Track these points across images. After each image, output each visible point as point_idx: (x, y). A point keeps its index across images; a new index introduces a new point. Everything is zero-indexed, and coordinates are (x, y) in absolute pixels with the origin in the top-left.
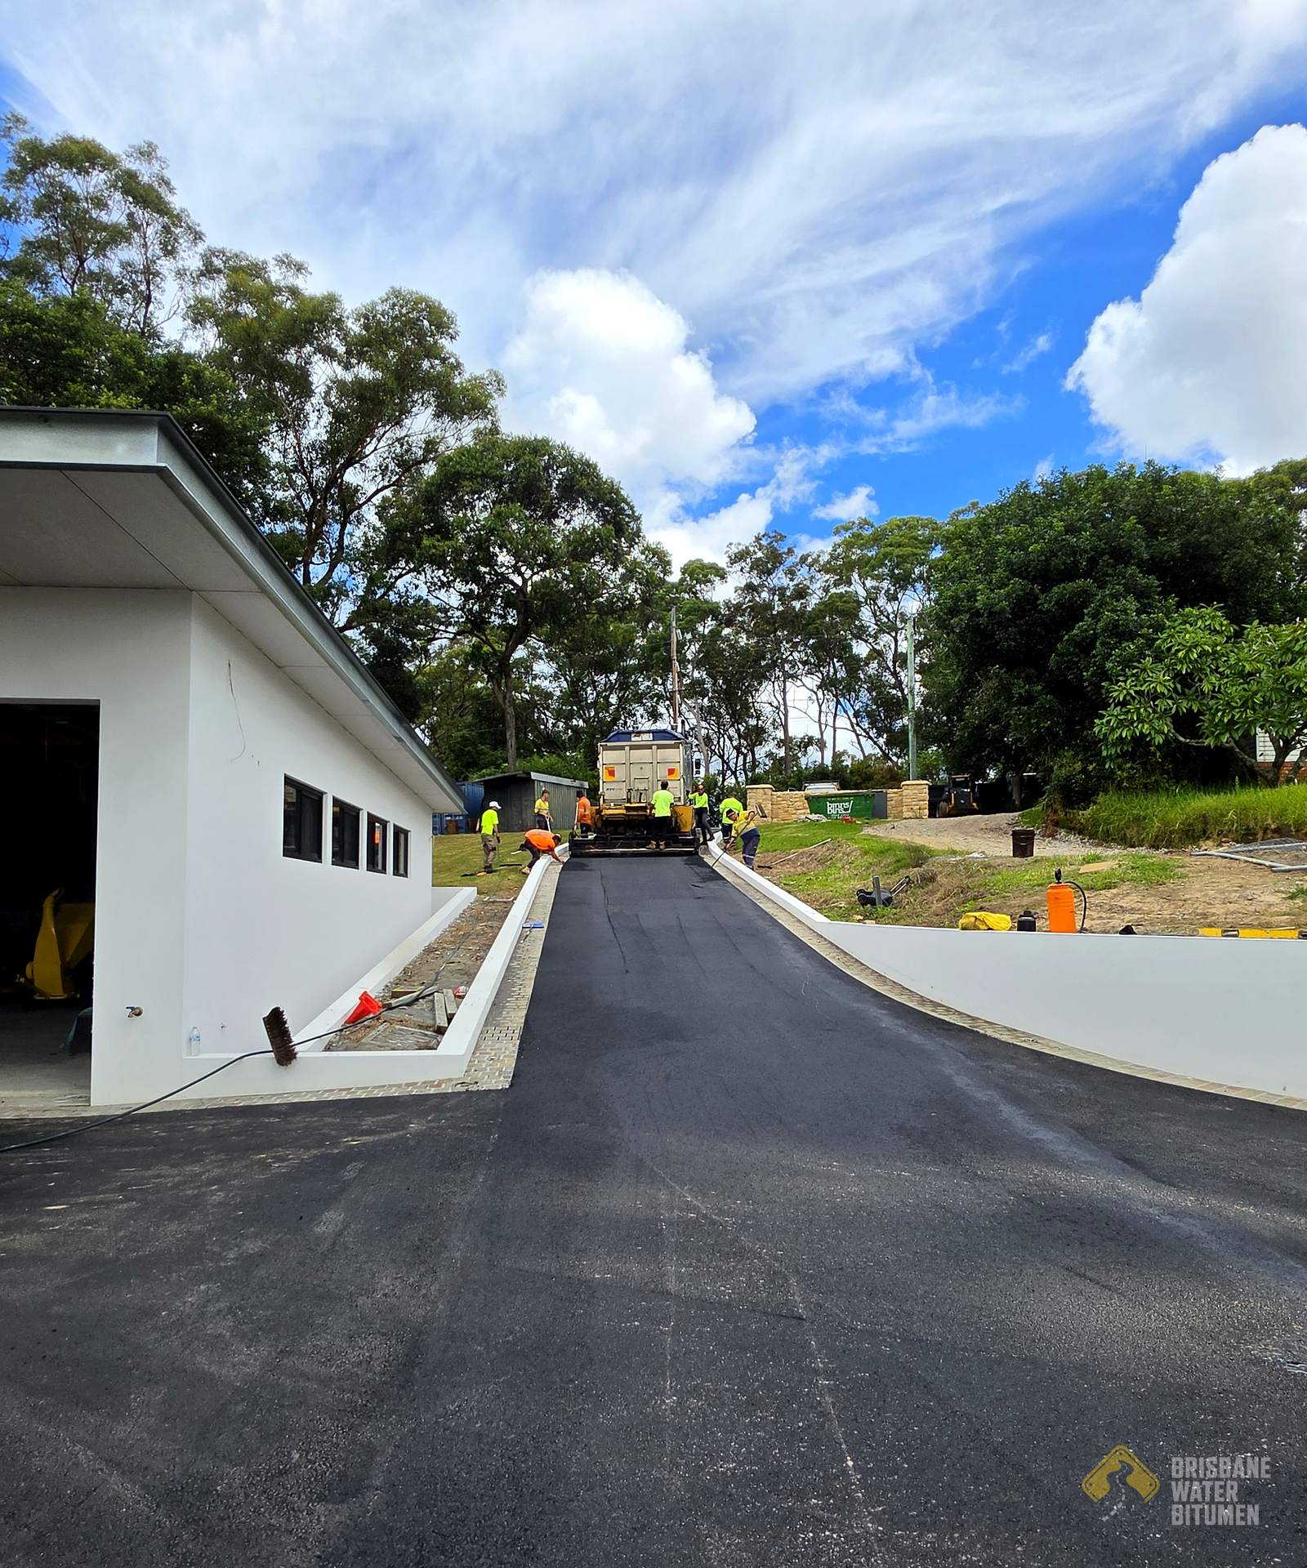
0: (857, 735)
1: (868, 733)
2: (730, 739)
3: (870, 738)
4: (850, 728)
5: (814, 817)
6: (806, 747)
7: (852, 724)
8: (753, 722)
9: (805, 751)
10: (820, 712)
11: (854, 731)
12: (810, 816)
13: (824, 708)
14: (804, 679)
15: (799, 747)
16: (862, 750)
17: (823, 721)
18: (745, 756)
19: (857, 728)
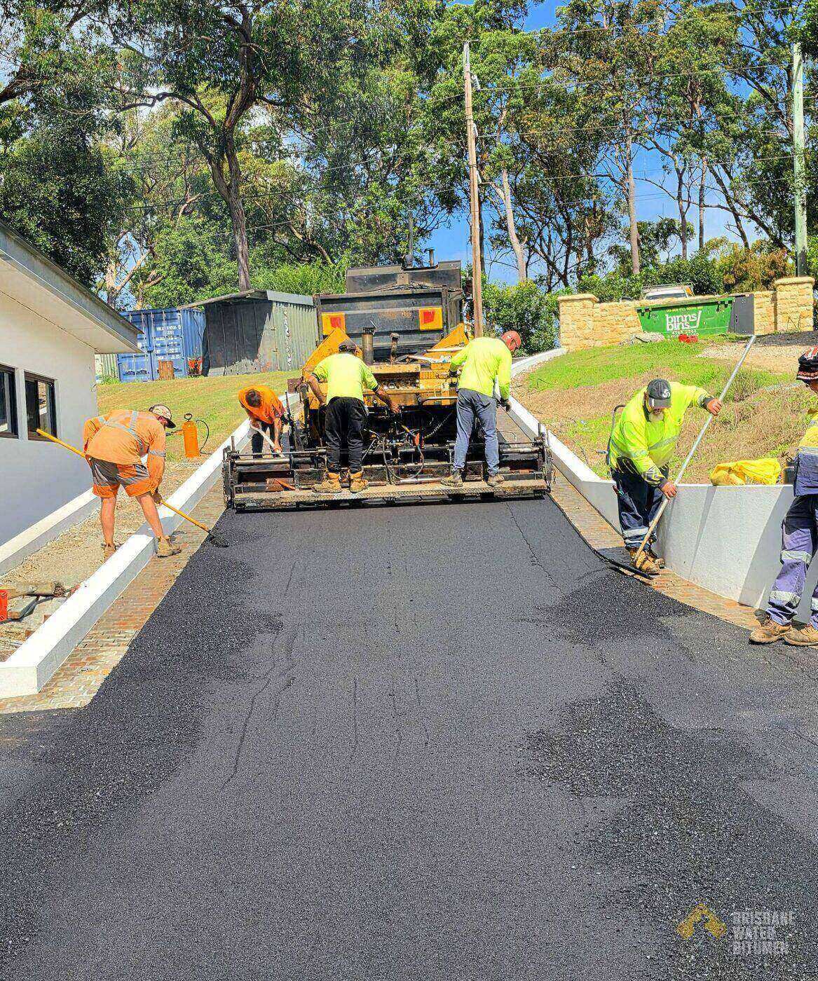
0: (737, 216)
1: (750, 211)
2: (559, 230)
3: (754, 218)
4: (725, 204)
5: (647, 336)
6: (666, 236)
7: (728, 198)
8: (588, 203)
9: (665, 242)
10: (681, 183)
11: (733, 210)
12: (642, 336)
13: (685, 178)
14: (657, 138)
15: (657, 236)
16: (743, 236)
17: (685, 196)
18: (580, 253)
19: (737, 206)
